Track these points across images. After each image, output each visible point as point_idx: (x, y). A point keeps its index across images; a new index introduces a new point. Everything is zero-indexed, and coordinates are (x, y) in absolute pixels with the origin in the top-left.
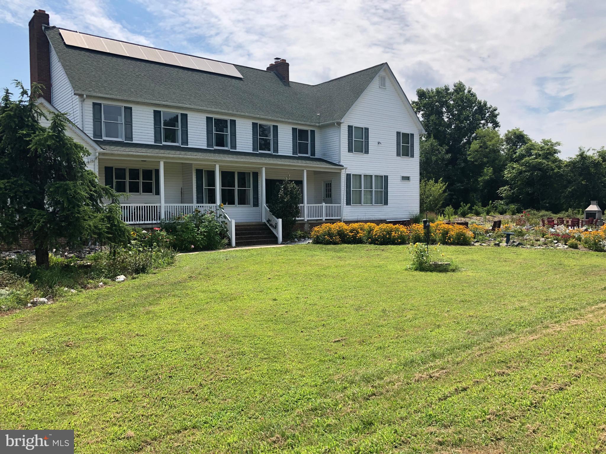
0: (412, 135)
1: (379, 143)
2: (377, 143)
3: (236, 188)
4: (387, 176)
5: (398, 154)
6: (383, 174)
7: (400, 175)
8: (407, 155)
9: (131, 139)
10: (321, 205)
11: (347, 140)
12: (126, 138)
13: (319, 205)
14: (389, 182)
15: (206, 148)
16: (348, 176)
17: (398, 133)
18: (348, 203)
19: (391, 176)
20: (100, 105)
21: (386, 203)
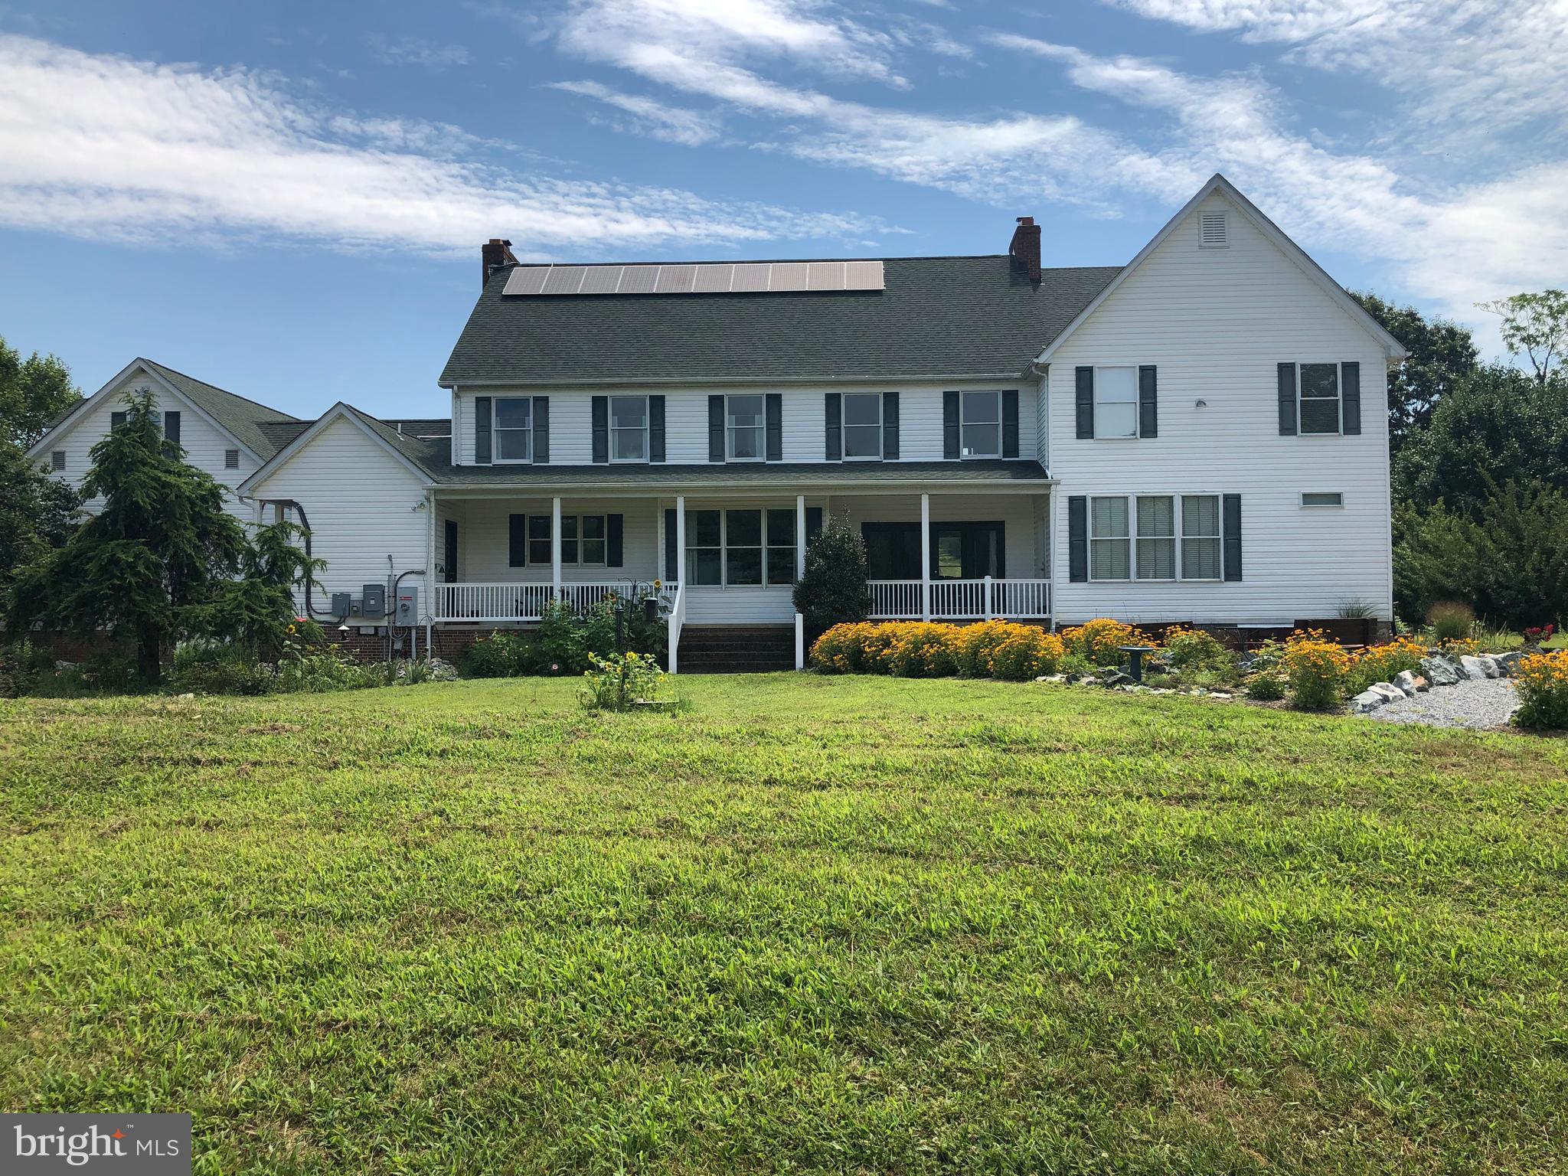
0: (1352, 369)
1: (1200, 403)
2: (1194, 404)
3: (764, 545)
4: (1237, 498)
5: (1286, 428)
6: (1219, 488)
7: (1296, 490)
8: (1329, 426)
9: (546, 458)
10: (980, 582)
11: (1074, 407)
12: (537, 458)
13: (974, 582)
14: (1243, 514)
15: (706, 462)
16: (1077, 505)
17: (1285, 371)
18: (1078, 574)
19: (1249, 497)
20: (489, 399)
21: (1234, 573)
